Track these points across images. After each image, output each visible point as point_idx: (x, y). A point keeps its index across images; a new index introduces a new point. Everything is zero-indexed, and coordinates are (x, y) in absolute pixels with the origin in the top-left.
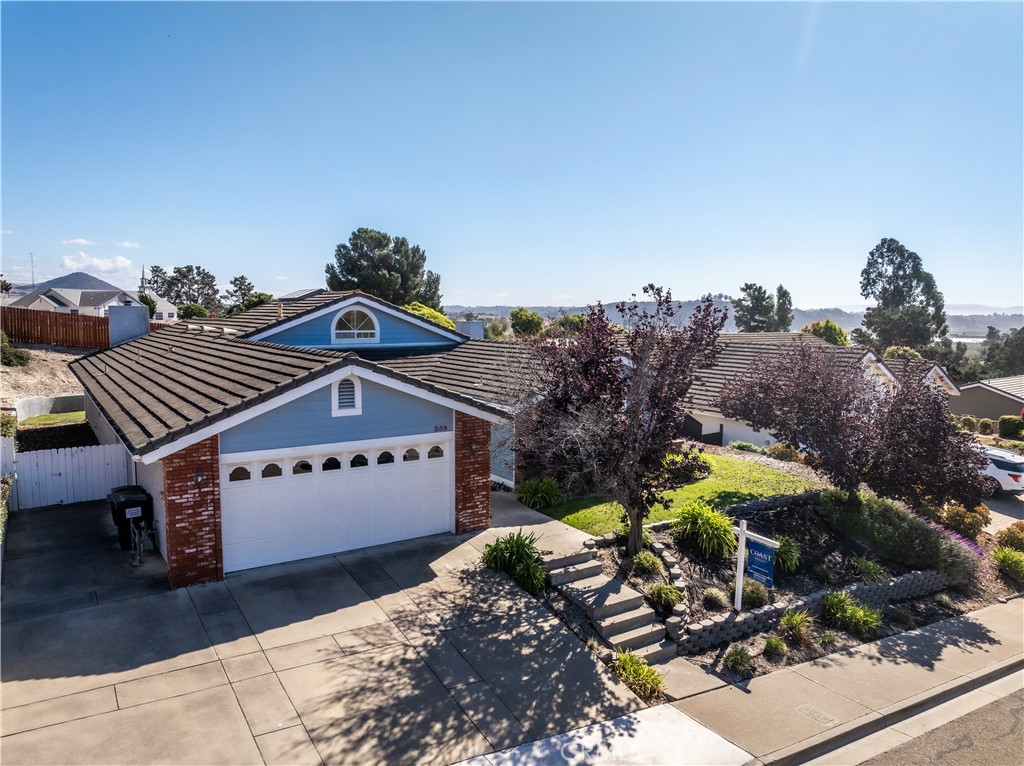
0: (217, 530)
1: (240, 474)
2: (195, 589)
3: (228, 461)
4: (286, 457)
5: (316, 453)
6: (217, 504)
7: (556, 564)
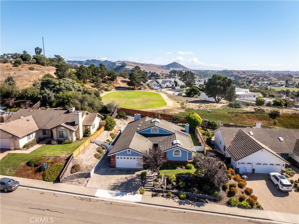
0: (115, 163)
1: (118, 158)
2: (113, 168)
3: (117, 157)
4: (123, 157)
5: (126, 157)
6: (115, 161)
7: (147, 177)
